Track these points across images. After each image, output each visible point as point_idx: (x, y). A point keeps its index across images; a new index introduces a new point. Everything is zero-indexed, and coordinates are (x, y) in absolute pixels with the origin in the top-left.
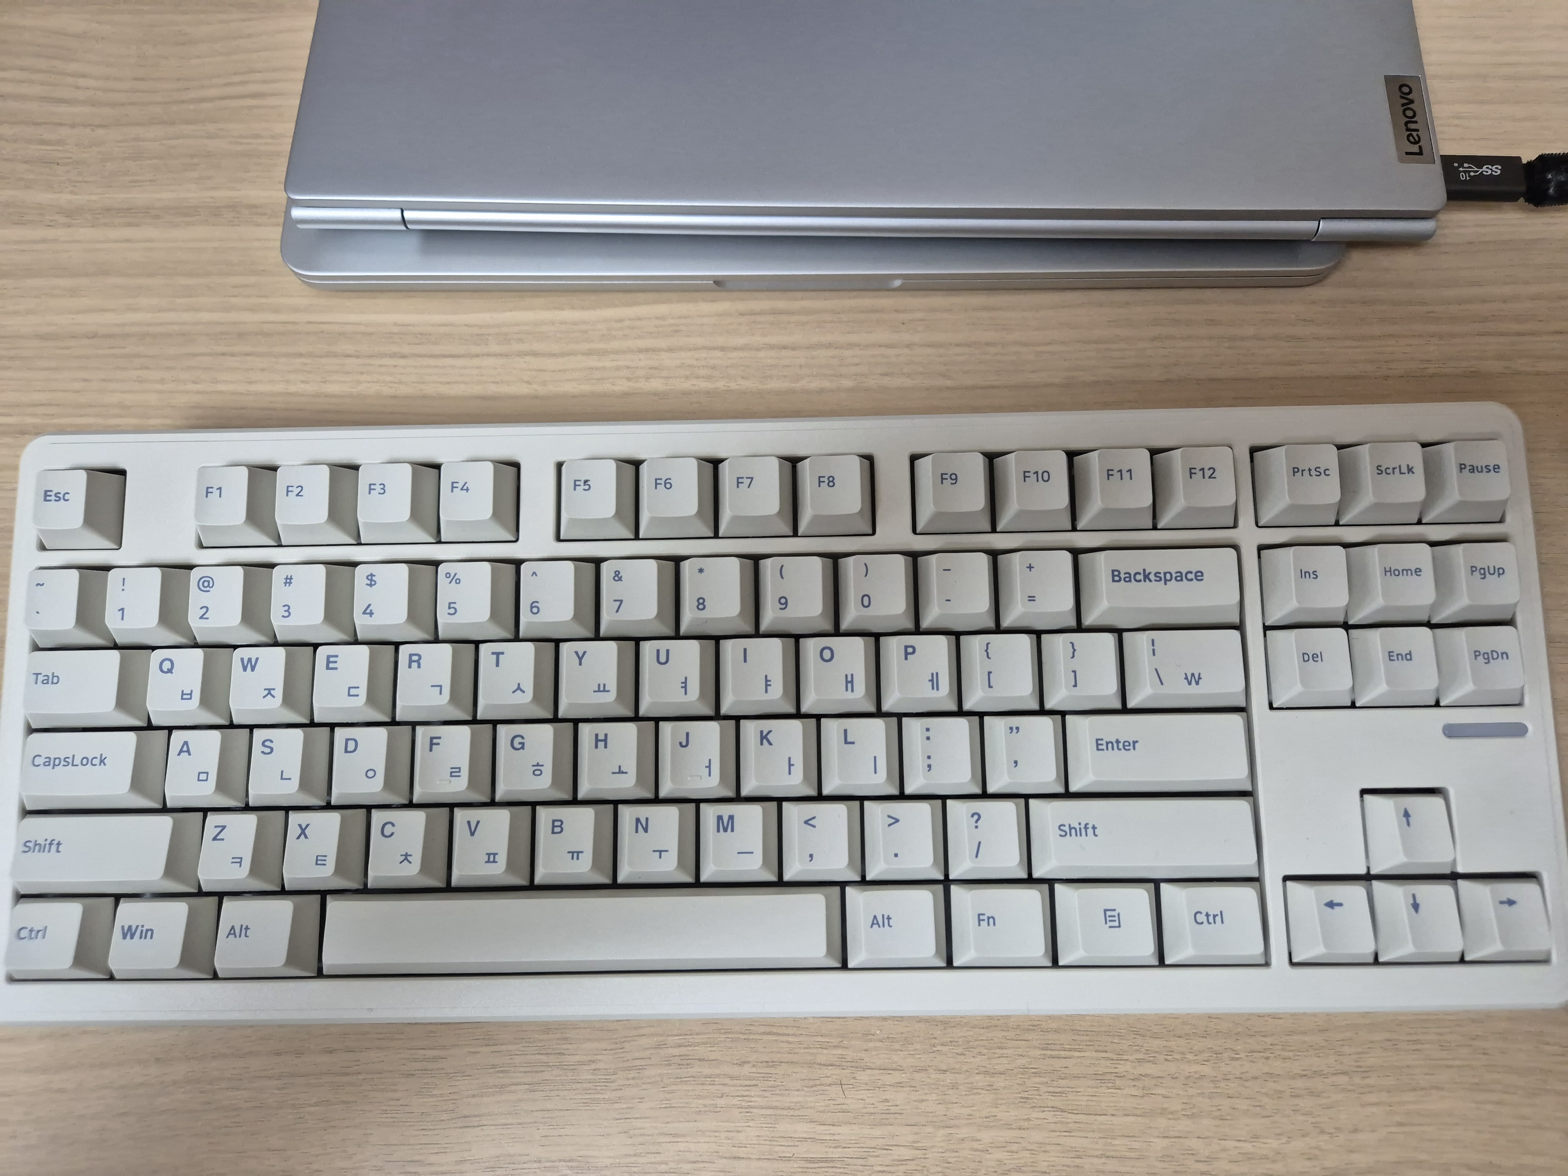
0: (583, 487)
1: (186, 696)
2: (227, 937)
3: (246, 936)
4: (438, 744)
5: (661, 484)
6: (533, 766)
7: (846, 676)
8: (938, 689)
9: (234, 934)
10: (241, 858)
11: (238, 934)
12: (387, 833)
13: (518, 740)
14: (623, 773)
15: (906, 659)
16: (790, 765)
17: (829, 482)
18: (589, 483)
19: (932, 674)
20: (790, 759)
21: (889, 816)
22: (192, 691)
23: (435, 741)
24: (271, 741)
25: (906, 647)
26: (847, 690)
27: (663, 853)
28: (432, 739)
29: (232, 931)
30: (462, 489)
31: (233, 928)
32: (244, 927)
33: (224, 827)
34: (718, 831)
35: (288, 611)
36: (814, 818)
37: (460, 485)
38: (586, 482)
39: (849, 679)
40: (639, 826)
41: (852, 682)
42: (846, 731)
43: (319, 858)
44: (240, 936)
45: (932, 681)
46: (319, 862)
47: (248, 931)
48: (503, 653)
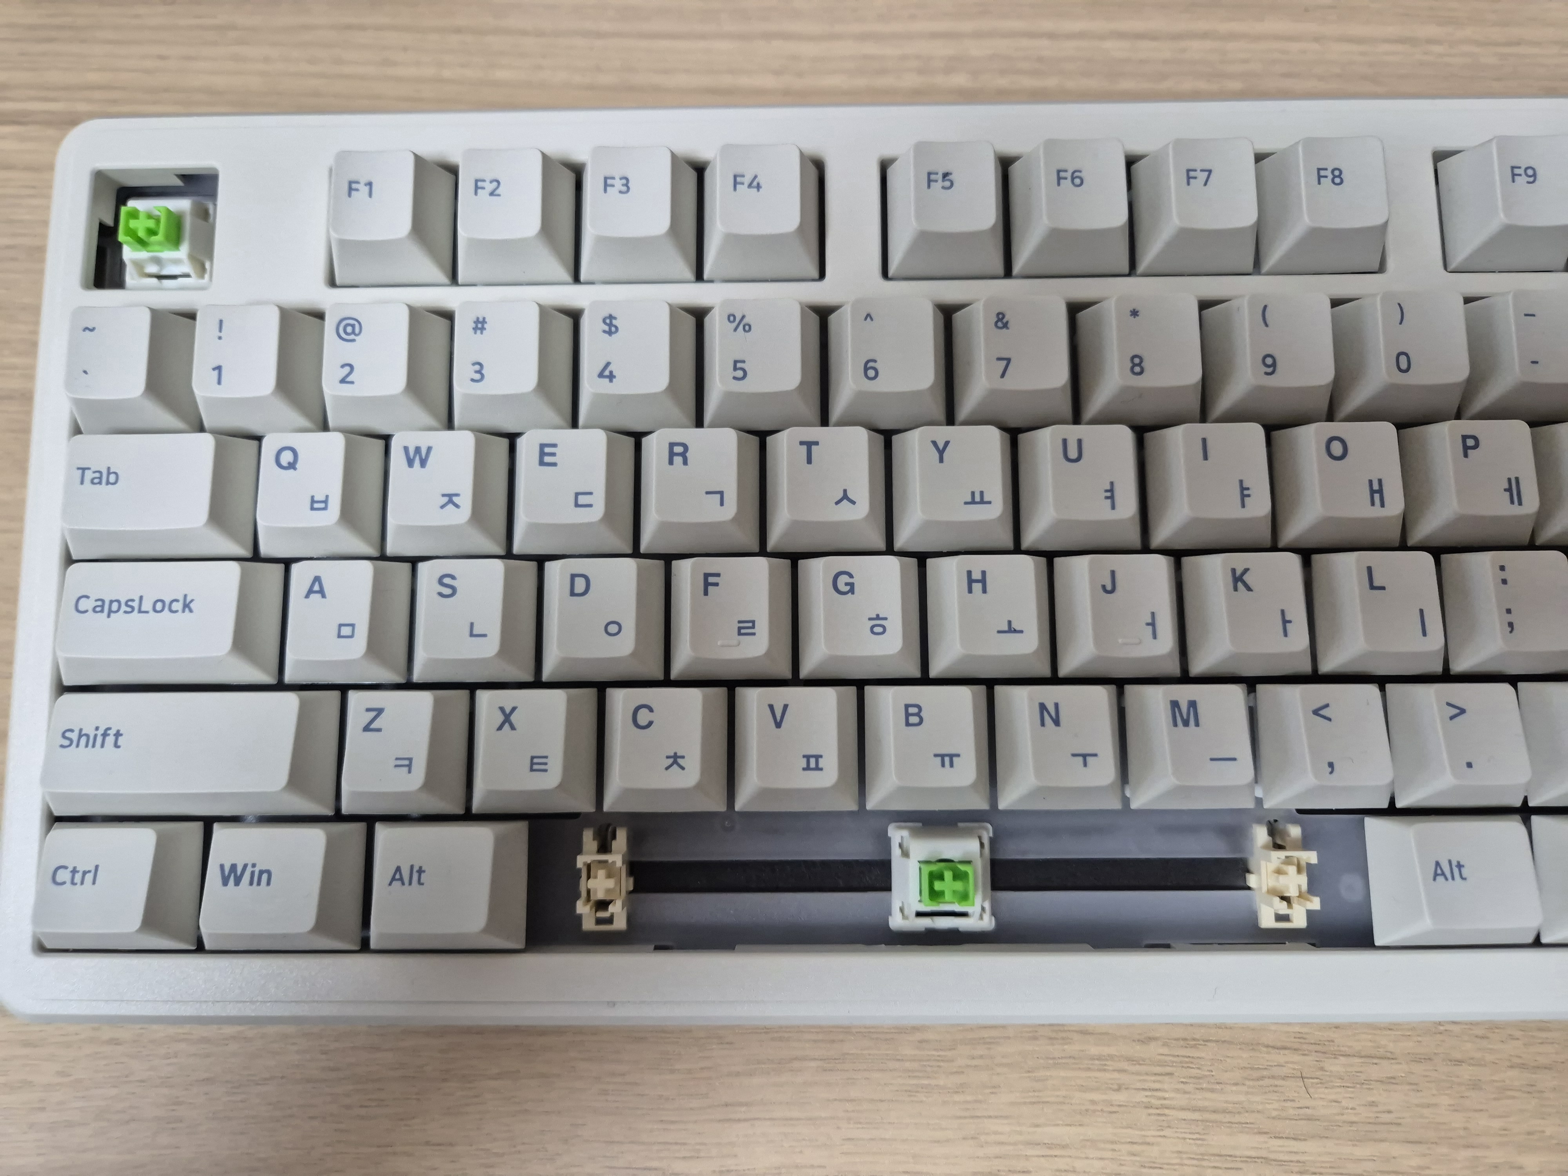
0: (940, 183)
1: (317, 504)
2: (390, 884)
3: (420, 883)
4: (717, 584)
5: (1066, 178)
6: (870, 619)
7: (1371, 482)
8: (1520, 504)
9: (401, 879)
10: (410, 760)
11: (406, 880)
12: (642, 721)
13: (843, 579)
14: (1015, 631)
15: (1466, 455)
16: (1285, 622)
17: (1335, 177)
18: (950, 177)
19: (1509, 480)
20: (1283, 612)
21: (1449, 704)
22: (327, 497)
23: (711, 580)
24: (453, 577)
25: (1465, 438)
26: (1373, 504)
27: (1089, 759)
28: (706, 576)
29: (397, 876)
30: (750, 186)
31: (398, 869)
32: (416, 869)
33: (380, 711)
34: (1175, 725)
35: (479, 372)
36: (1327, 706)
37: (747, 180)
38: (945, 175)
39: (1376, 487)
40: (1046, 714)
41: (1380, 491)
42: (1369, 569)
43: (535, 760)
44: (410, 884)
45: (1509, 490)
46: (535, 767)
47: (423, 875)
48: (817, 443)
